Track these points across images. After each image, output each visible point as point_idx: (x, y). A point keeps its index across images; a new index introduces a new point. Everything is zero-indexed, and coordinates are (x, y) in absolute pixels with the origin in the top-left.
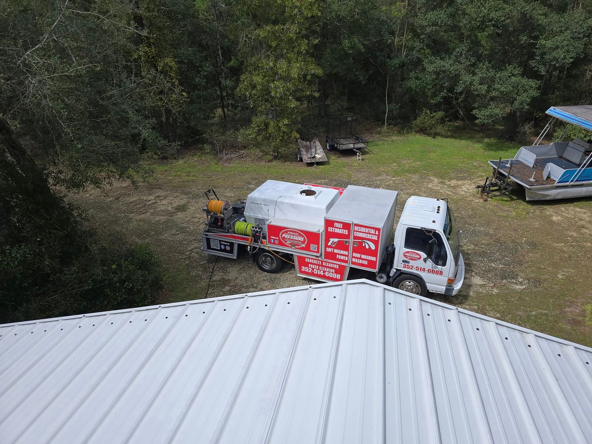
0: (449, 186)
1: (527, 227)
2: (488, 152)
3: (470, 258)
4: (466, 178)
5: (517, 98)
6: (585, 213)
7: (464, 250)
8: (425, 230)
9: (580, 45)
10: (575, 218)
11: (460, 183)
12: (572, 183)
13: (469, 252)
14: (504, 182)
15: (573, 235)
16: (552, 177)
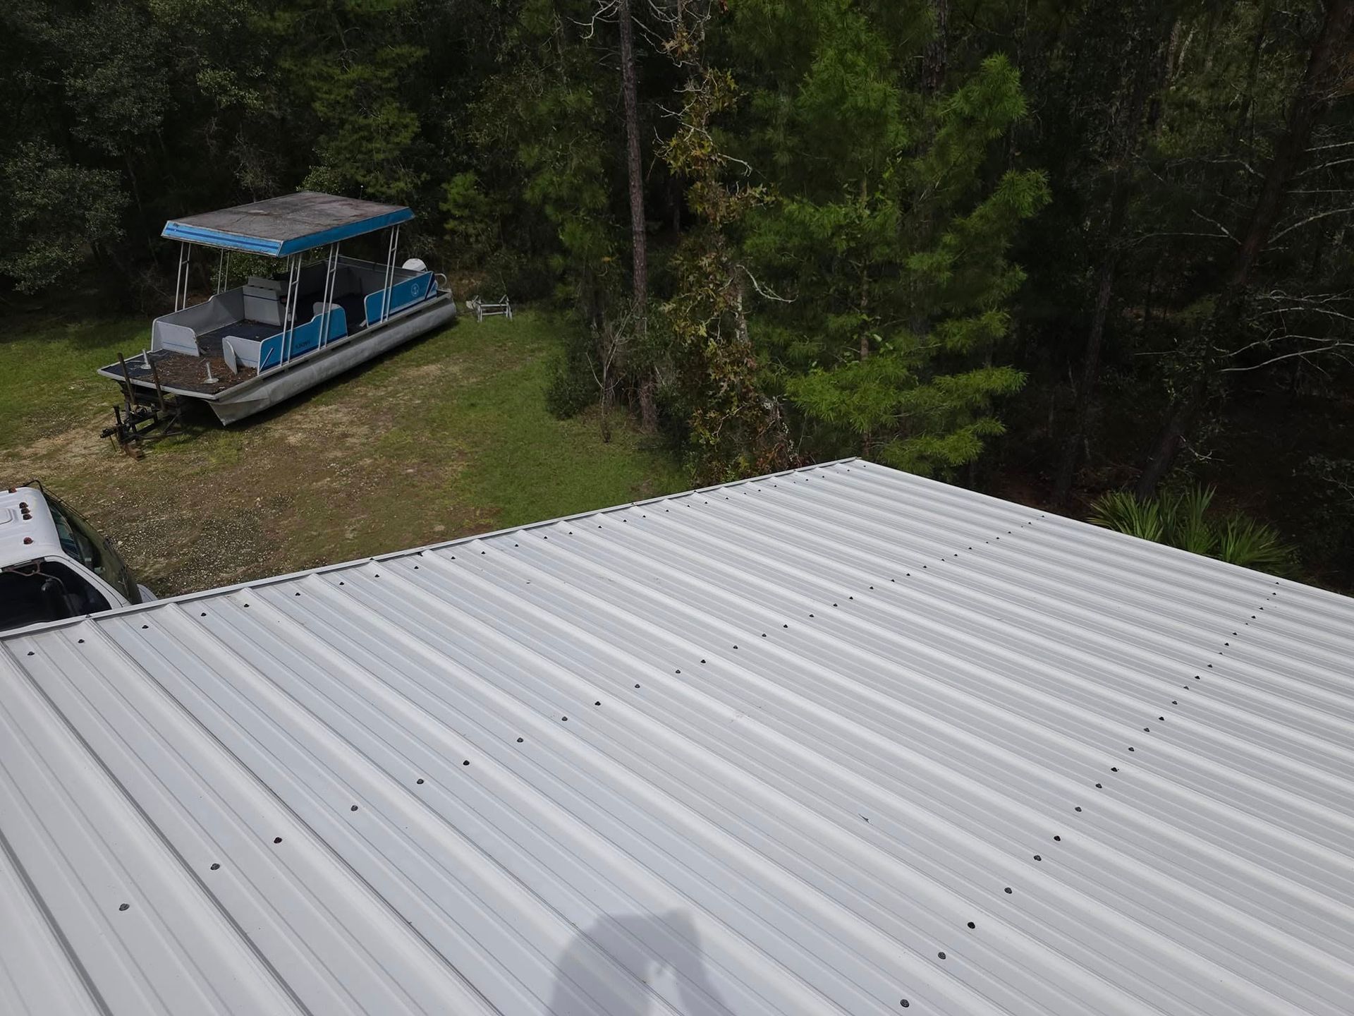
0: (36, 458)
1: (253, 476)
2: (90, 353)
3: (170, 588)
4: (69, 427)
5: (87, 216)
6: (337, 410)
7: (147, 577)
8: (16, 570)
9: (160, 85)
10: (325, 425)
11: (59, 440)
12: (287, 363)
13: (162, 574)
14: (158, 404)
15: (336, 457)
16: (246, 363)
